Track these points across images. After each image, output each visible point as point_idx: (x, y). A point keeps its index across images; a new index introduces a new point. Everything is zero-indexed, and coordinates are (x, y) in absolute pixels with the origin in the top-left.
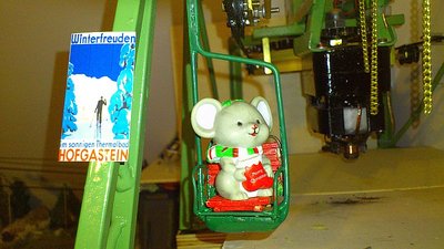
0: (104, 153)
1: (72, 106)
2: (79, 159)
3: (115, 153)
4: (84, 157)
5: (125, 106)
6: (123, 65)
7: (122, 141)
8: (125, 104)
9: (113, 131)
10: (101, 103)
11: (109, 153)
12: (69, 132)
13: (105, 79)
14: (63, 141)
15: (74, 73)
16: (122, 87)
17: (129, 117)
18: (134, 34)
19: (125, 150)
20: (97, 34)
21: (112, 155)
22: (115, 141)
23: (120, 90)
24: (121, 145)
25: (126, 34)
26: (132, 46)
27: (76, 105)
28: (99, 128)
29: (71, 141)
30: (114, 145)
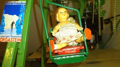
0: (13, 39)
1: (3, 24)
2: (4, 41)
3: (17, 39)
4: (6, 41)
5: (21, 24)
6: (21, 11)
7: (19, 35)
9: (16, 32)
10: (13, 23)
11: (15, 39)
13: (15, 16)
15: (5, 14)
16: (20, 18)
17: (22, 28)
18: (25, 2)
19: (20, 38)
20: (14, 2)
21: (15, 40)
22: (17, 35)
23: (19, 19)
24: (19, 37)
25: (23, 2)
26: (25, 6)
27: (4, 24)
28: (12, 31)
29: (2, 35)
30: (16, 37)
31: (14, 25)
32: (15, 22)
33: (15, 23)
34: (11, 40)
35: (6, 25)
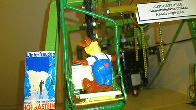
0: (44, 105)
1: (28, 85)
3: (49, 105)
4: (35, 108)
5: (53, 83)
6: (50, 66)
7: (52, 99)
8: (52, 82)
9: (48, 95)
10: (41, 83)
11: (47, 105)
12: (27, 97)
13: (43, 72)
14: (25, 101)
15: (28, 70)
16: (50, 75)
18: (54, 52)
19: (53, 103)
20: (39, 53)
22: (49, 100)
23: (50, 77)
24: (52, 101)
25: (51, 52)
26: (54, 57)
27: (30, 85)
28: (41, 94)
29: (29, 101)
30: (49, 101)
31: (43, 85)
32: (44, 81)
33: (45, 83)
34: (42, 107)
35: (32, 87)
